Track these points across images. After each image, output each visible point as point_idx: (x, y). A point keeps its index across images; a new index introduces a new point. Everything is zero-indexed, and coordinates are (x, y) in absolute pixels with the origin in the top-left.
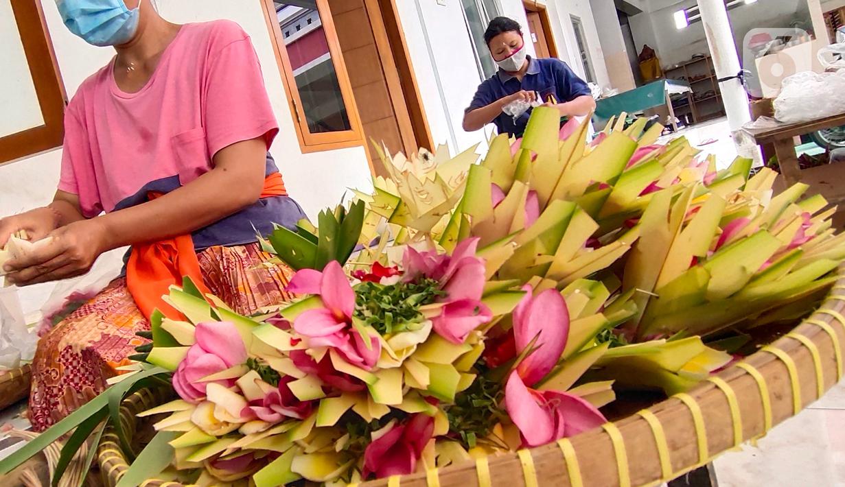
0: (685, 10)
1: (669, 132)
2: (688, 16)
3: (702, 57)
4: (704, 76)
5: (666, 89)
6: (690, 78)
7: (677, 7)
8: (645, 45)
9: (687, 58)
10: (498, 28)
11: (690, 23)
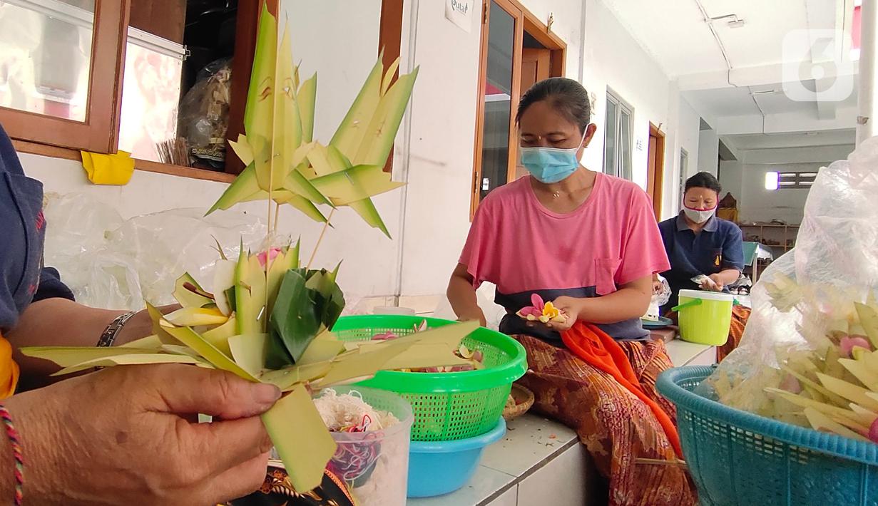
0: (778, 174)
1: (746, 293)
2: (780, 179)
3: (782, 224)
4: (778, 244)
5: (756, 252)
6: (763, 240)
7: (772, 168)
8: (729, 193)
9: (766, 219)
10: (704, 182)
11: (779, 187)
